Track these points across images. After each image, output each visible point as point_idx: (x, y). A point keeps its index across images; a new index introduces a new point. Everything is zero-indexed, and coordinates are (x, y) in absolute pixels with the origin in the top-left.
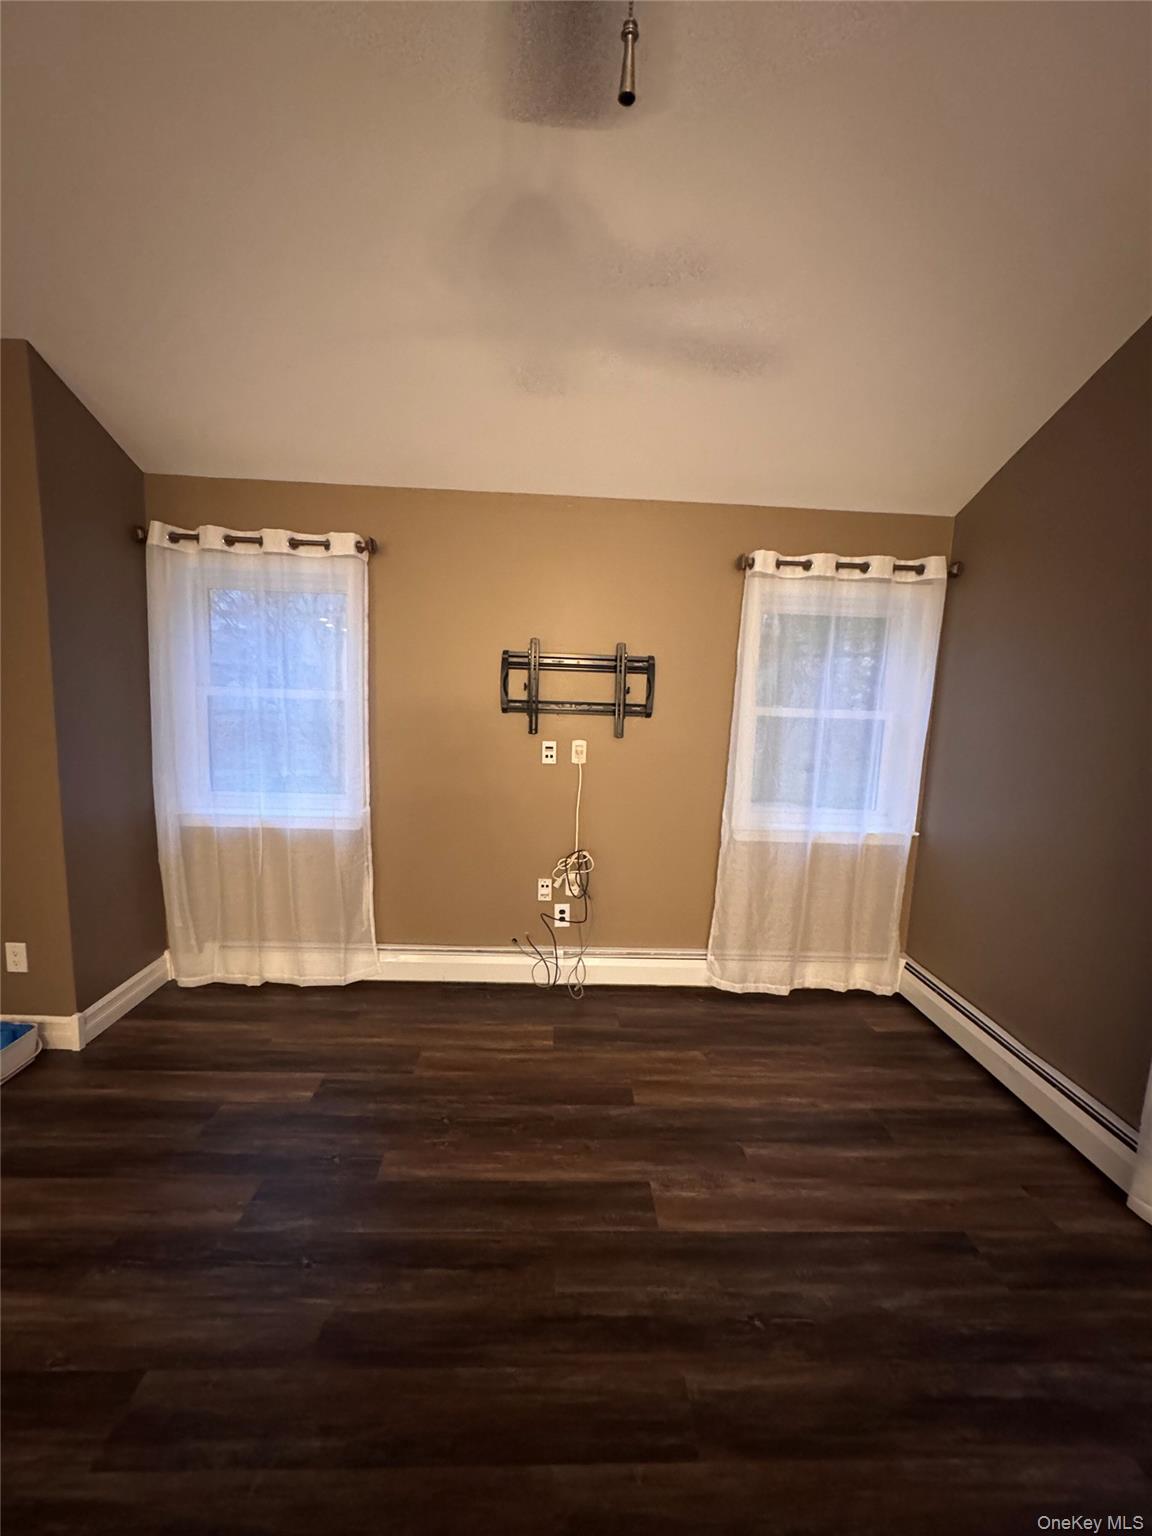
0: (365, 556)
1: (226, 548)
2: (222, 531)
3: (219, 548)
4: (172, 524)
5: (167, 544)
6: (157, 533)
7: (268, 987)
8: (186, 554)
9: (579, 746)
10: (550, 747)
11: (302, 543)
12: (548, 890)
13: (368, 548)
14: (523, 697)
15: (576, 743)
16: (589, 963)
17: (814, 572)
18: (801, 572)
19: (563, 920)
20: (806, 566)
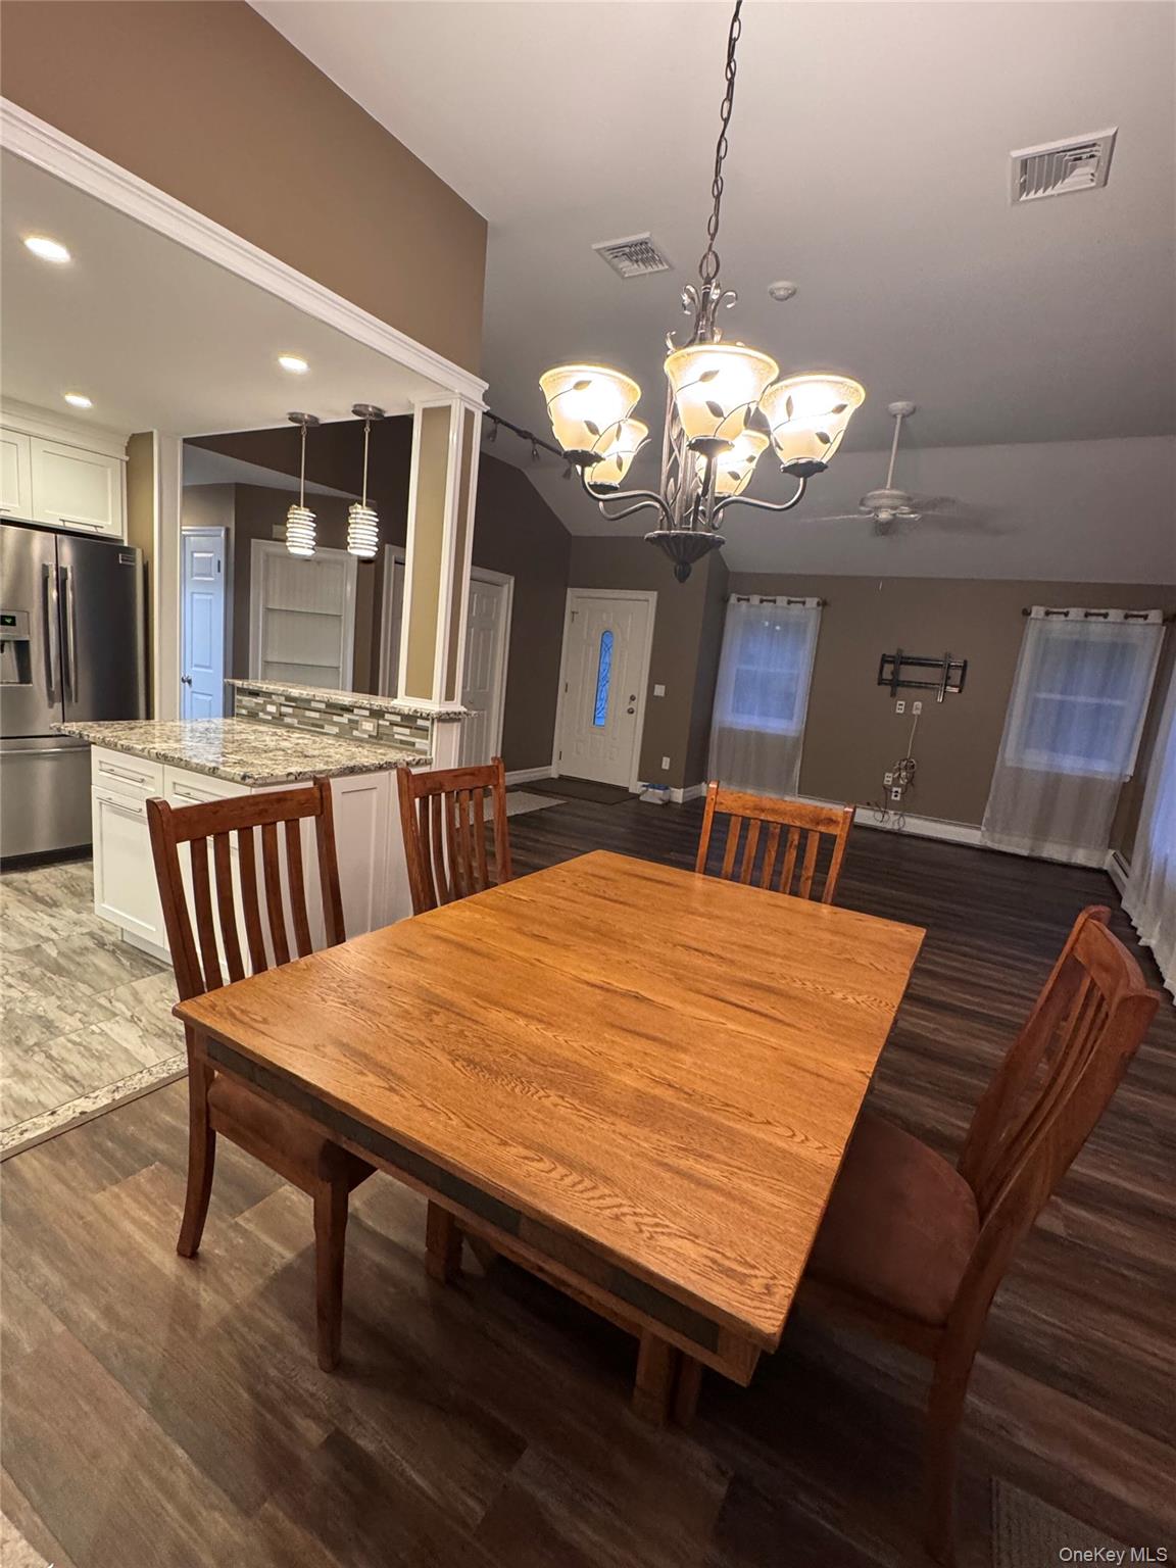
0: (821, 607)
1: (760, 604)
2: (759, 597)
3: (757, 604)
4: (740, 594)
5: (737, 602)
6: (733, 599)
8: (744, 607)
9: (918, 704)
10: (901, 705)
11: (793, 602)
12: (890, 779)
13: (823, 604)
14: (890, 677)
15: (916, 703)
16: (908, 820)
17: (1070, 617)
18: (1062, 617)
19: (896, 796)
20: (1066, 614)
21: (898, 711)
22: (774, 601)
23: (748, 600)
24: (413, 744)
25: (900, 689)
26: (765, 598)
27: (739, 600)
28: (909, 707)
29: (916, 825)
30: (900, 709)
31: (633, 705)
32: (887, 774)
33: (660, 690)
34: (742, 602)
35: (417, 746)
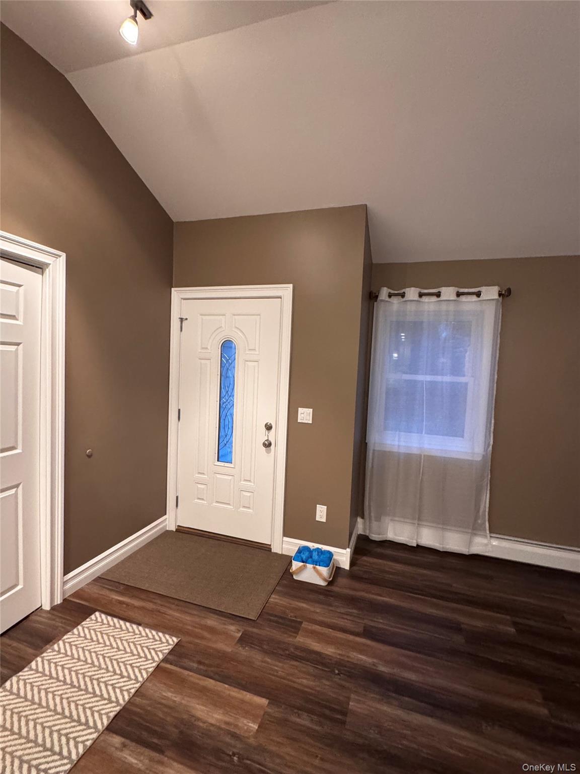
0: (501, 299)
1: (419, 299)
2: (418, 290)
3: (417, 299)
4: (390, 289)
5: (387, 299)
6: (384, 292)
7: (419, 548)
8: (393, 303)
11: (463, 294)
13: (505, 295)
22: (438, 295)
23: (402, 295)
26: (425, 291)
27: (390, 295)
31: (272, 436)
33: (305, 415)
34: (393, 297)
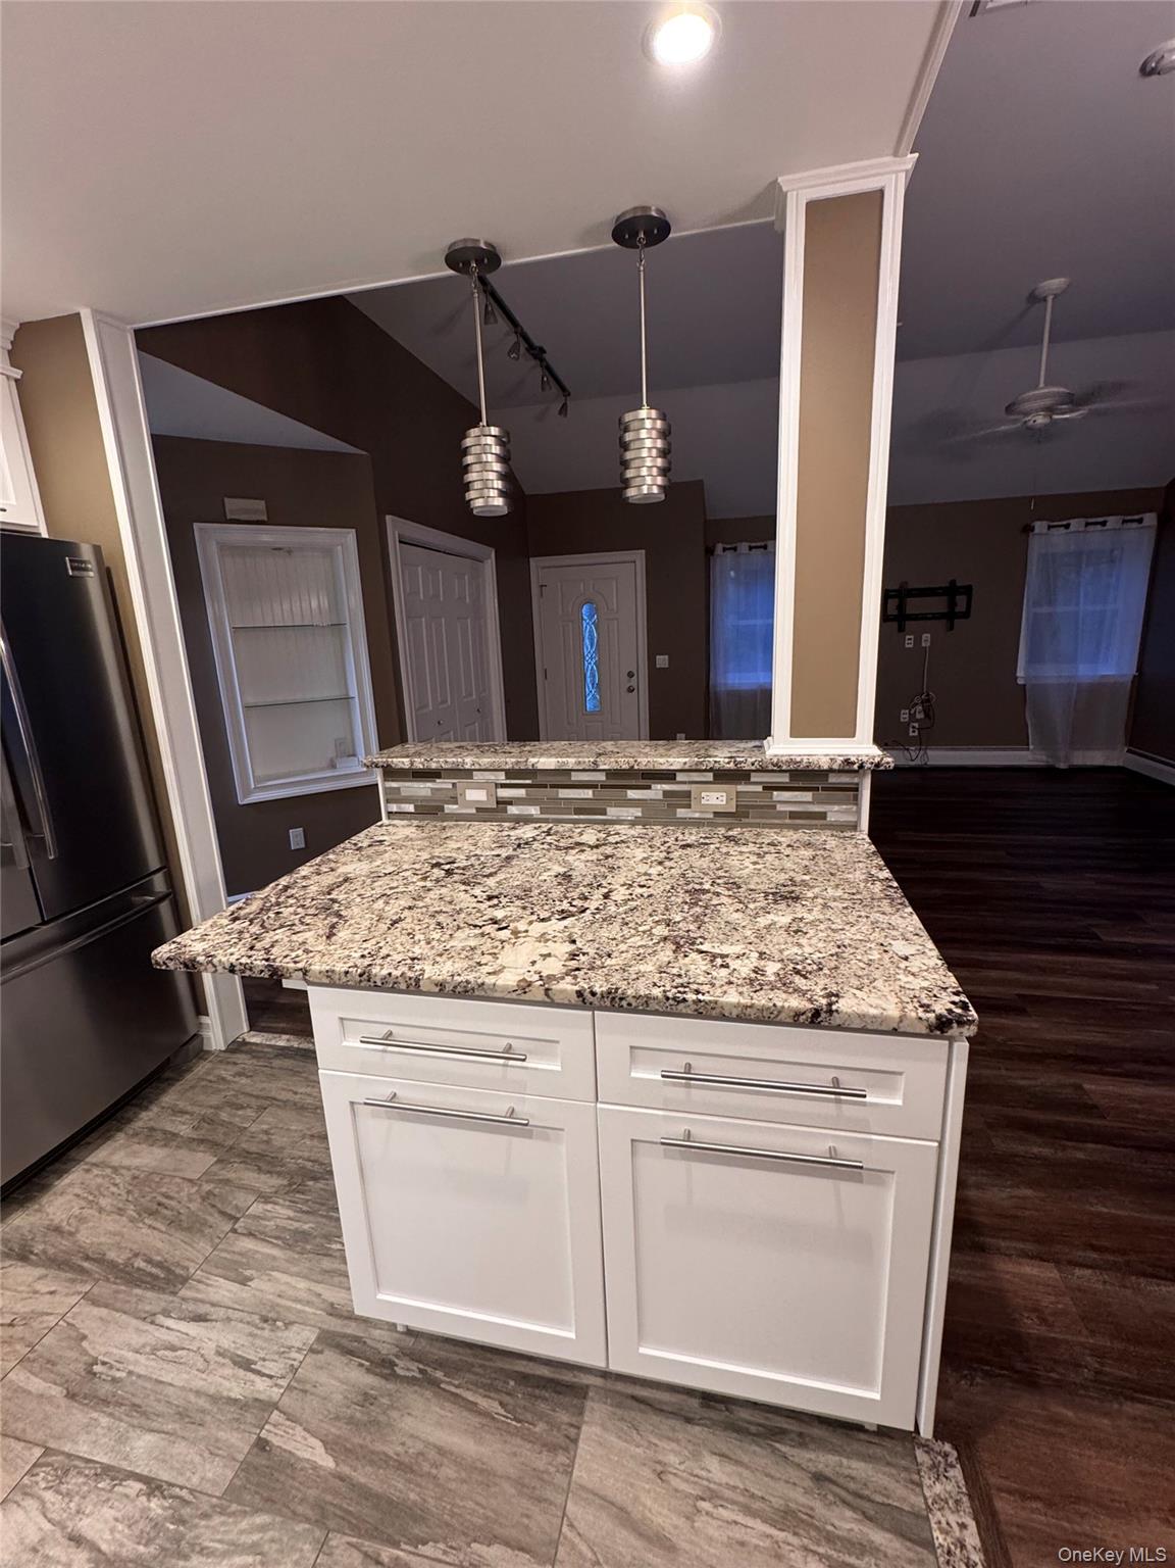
4: (726, 543)
6: (720, 547)
9: (926, 637)
10: (910, 639)
12: (907, 716)
14: (895, 613)
15: (925, 635)
16: (929, 753)
17: (1072, 528)
18: (1062, 530)
19: (914, 732)
20: (1067, 526)
21: (907, 646)
23: (735, 549)
24: (823, 816)
25: (909, 624)
26: (753, 544)
27: (724, 550)
28: (918, 641)
29: (939, 757)
30: (909, 643)
31: (632, 683)
32: (903, 711)
33: (662, 661)
34: (727, 552)
35: (831, 818)
